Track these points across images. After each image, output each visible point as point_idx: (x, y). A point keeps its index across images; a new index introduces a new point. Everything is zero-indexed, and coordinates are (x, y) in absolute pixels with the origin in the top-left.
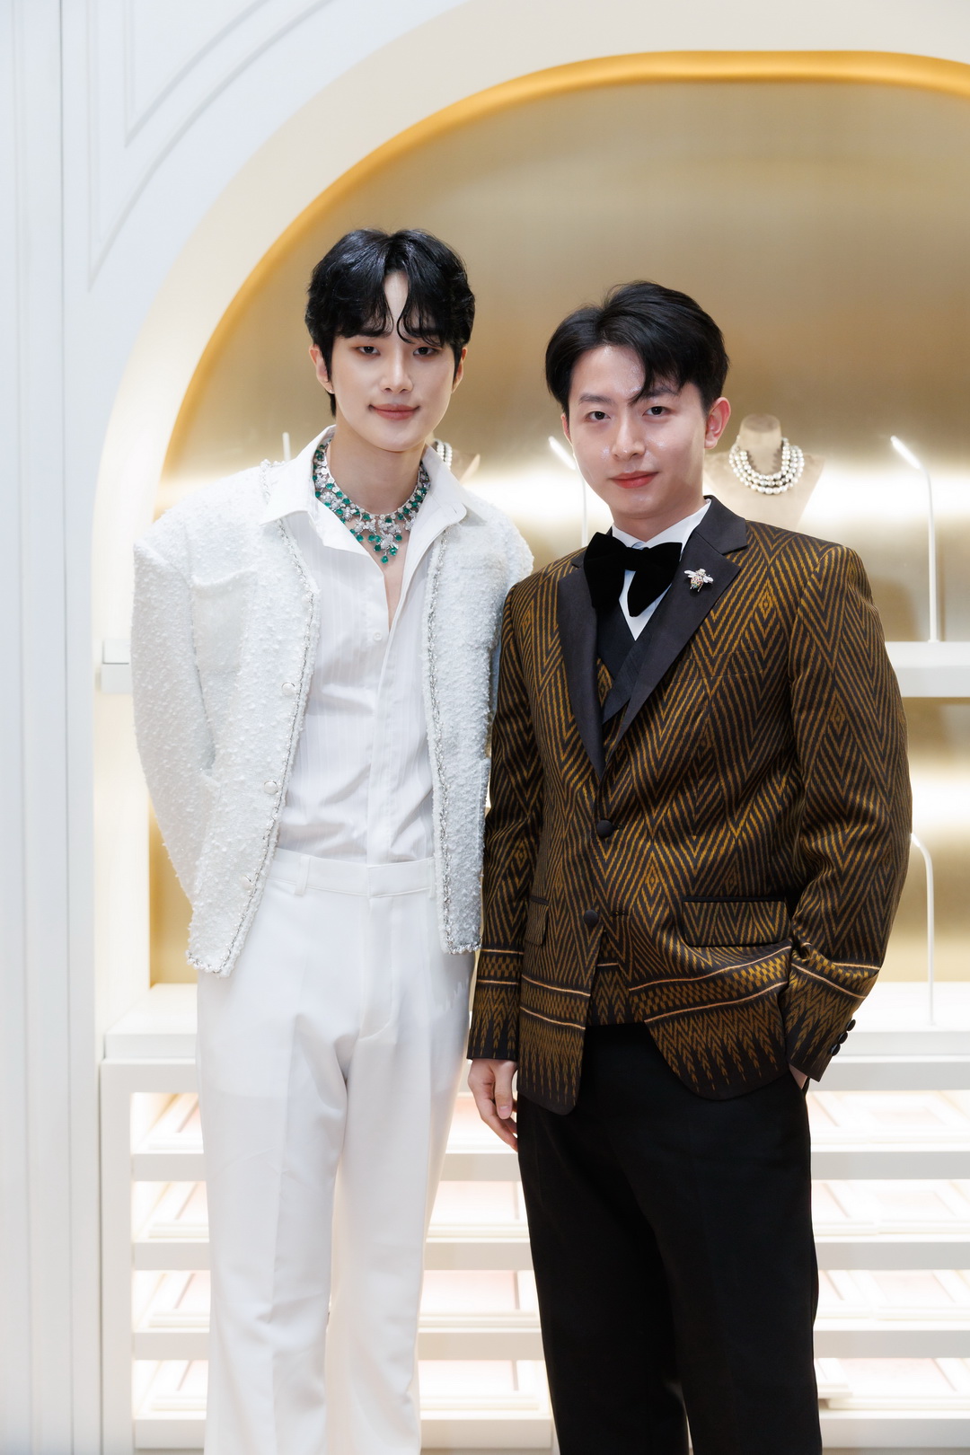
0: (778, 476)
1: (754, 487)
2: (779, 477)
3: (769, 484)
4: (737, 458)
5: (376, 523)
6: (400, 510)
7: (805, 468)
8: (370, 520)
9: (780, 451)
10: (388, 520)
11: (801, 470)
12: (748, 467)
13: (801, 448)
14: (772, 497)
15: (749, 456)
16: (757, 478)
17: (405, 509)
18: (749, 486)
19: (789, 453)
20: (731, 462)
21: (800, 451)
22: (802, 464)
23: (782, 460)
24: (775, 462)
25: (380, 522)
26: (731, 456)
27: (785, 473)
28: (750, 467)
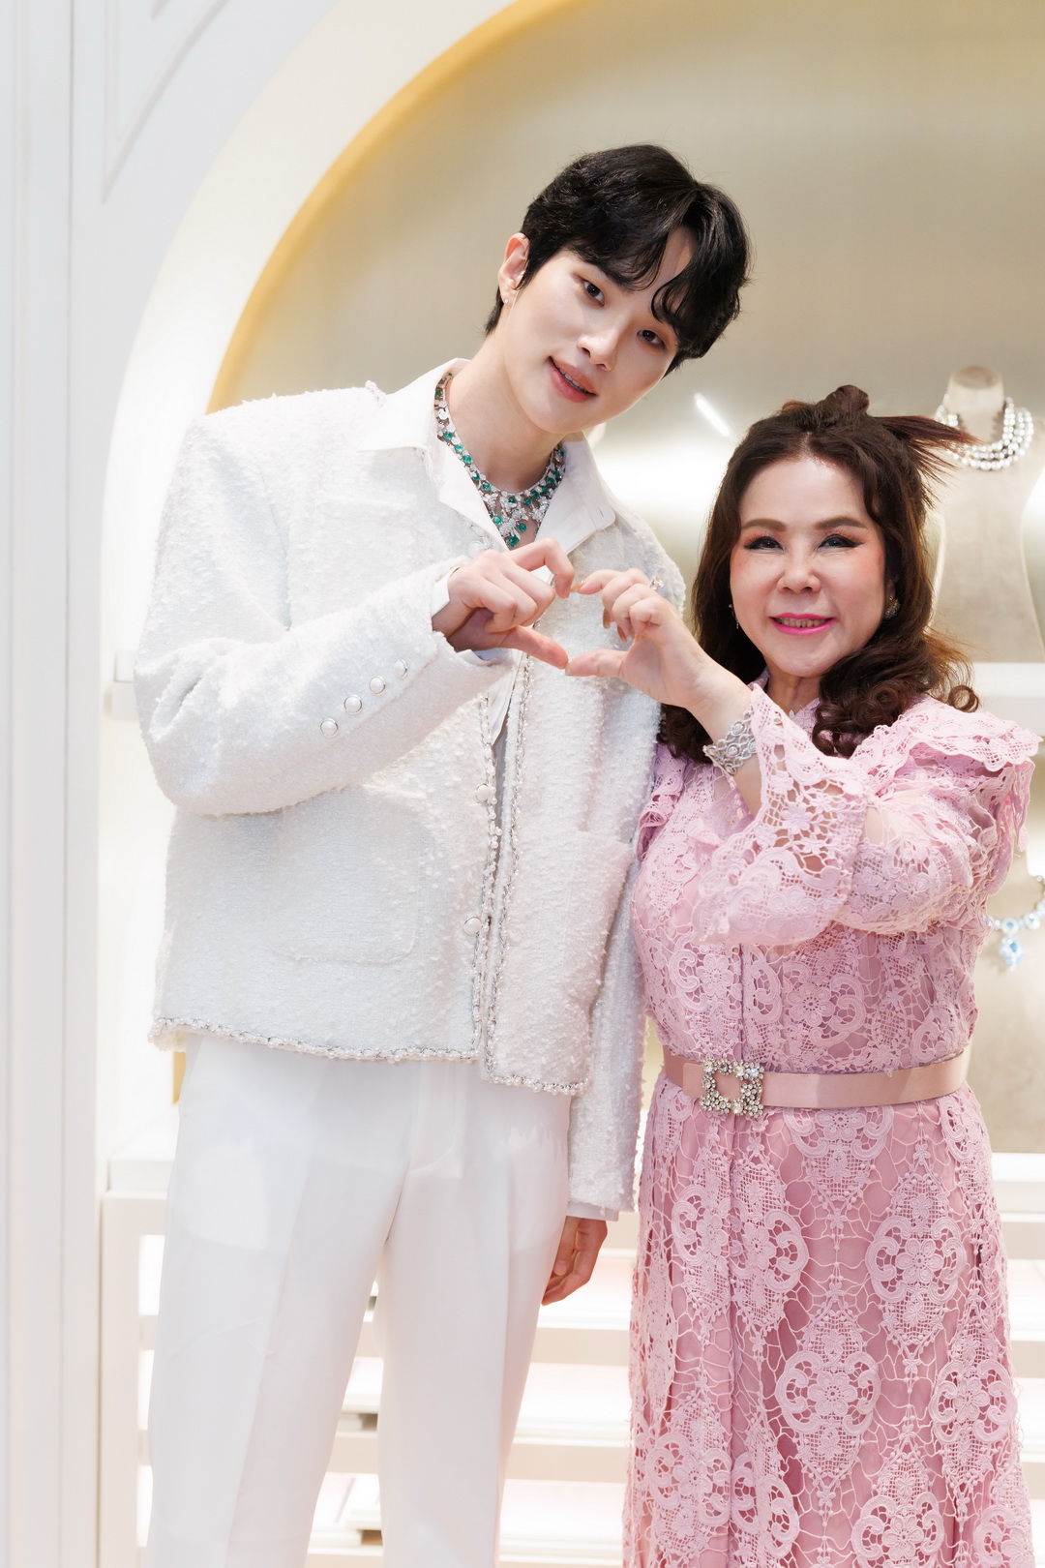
0: (999, 446)
1: (966, 460)
2: (1001, 447)
3: (986, 456)
5: (498, 498)
6: (527, 493)
7: (1035, 436)
9: (1001, 415)
10: (512, 500)
11: (1029, 439)
13: (1030, 410)
14: (991, 473)
17: (533, 491)
19: (1013, 416)
21: (1028, 414)
22: (1031, 431)
23: (1003, 425)
24: (995, 428)
25: (502, 500)
27: (1007, 443)
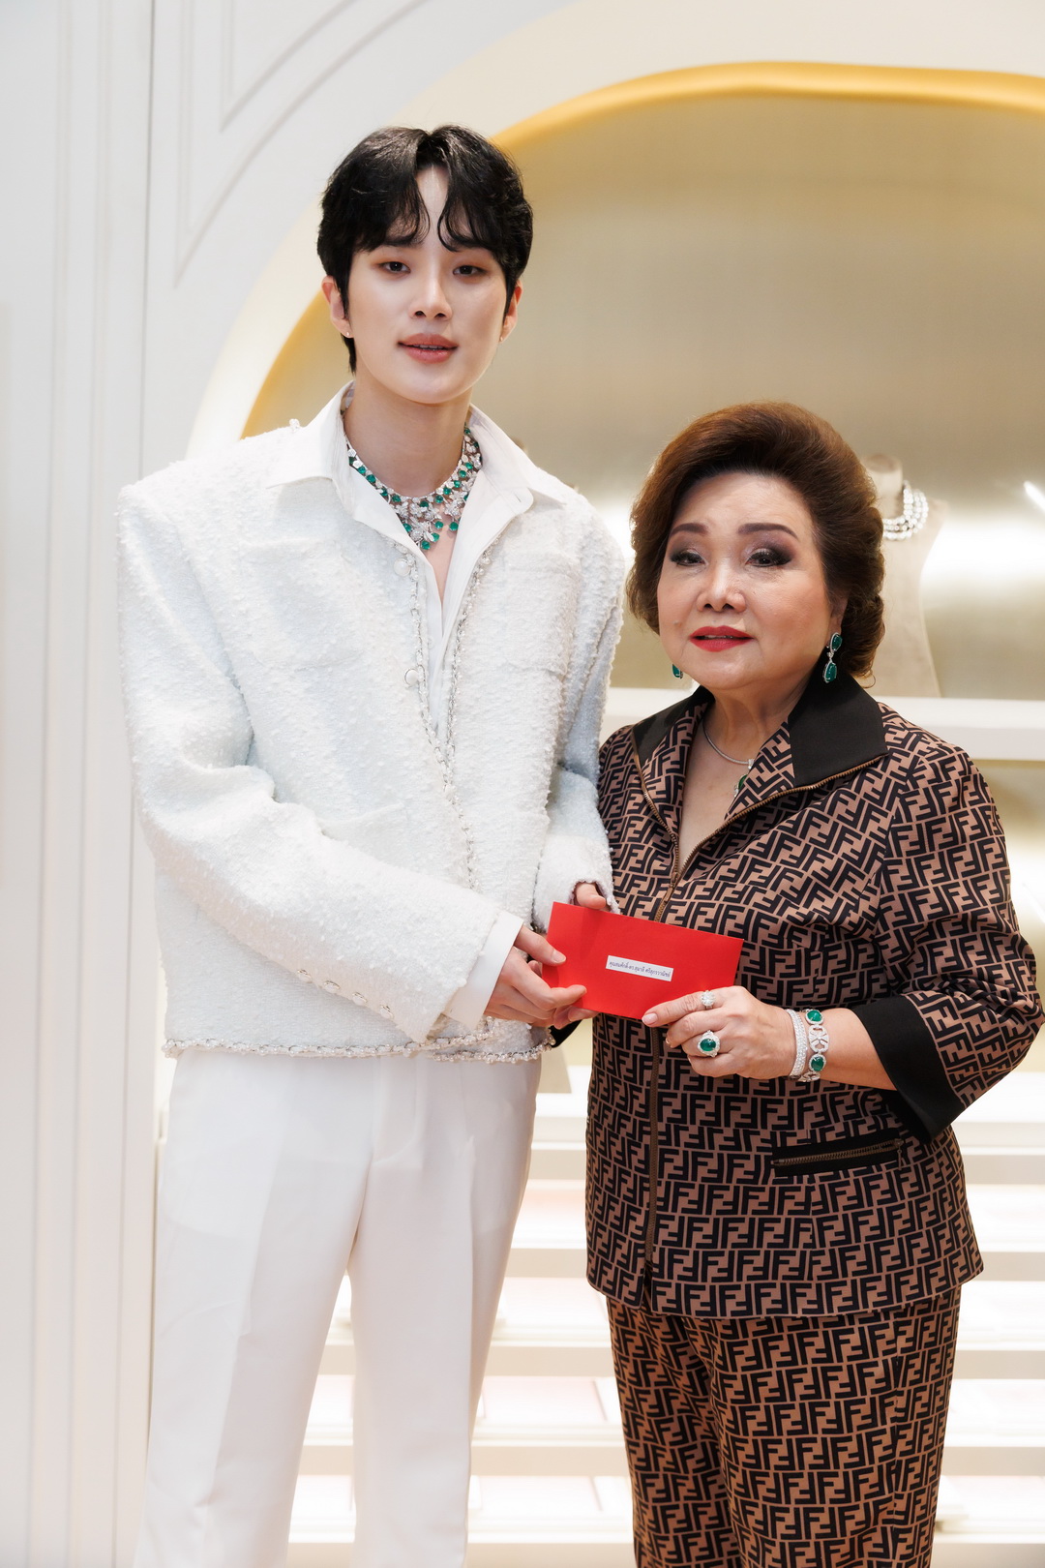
2: (901, 521)
7: (929, 514)
8: (401, 503)
10: (424, 503)
11: (925, 515)
14: (896, 543)
17: (445, 488)
19: (911, 496)
21: (923, 496)
22: (926, 510)
23: (902, 505)
24: (897, 505)
27: (907, 518)
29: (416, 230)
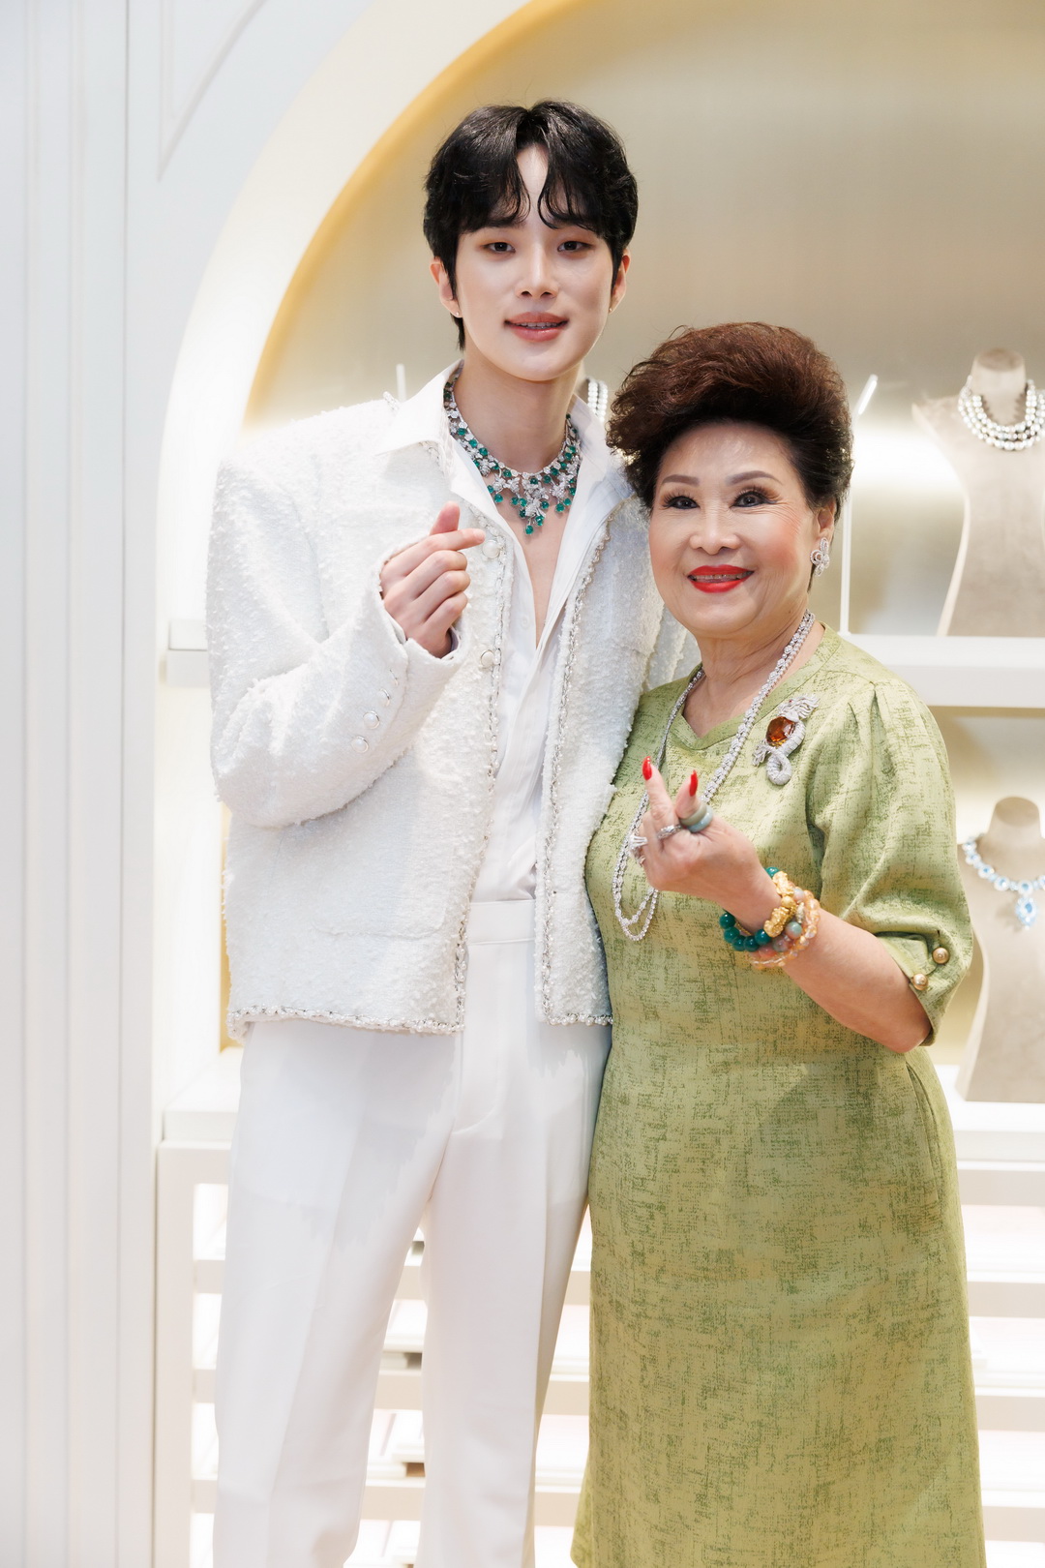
1: (990, 441)
2: (1023, 428)
4: (968, 404)
6: (547, 470)
8: (512, 478)
12: (982, 416)
14: (1014, 453)
15: (984, 402)
16: (994, 429)
17: (552, 469)
18: (984, 440)
20: (961, 409)
26: (960, 401)
28: (985, 416)
29: (517, 211)
